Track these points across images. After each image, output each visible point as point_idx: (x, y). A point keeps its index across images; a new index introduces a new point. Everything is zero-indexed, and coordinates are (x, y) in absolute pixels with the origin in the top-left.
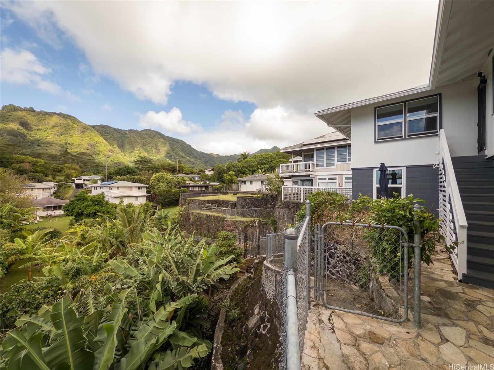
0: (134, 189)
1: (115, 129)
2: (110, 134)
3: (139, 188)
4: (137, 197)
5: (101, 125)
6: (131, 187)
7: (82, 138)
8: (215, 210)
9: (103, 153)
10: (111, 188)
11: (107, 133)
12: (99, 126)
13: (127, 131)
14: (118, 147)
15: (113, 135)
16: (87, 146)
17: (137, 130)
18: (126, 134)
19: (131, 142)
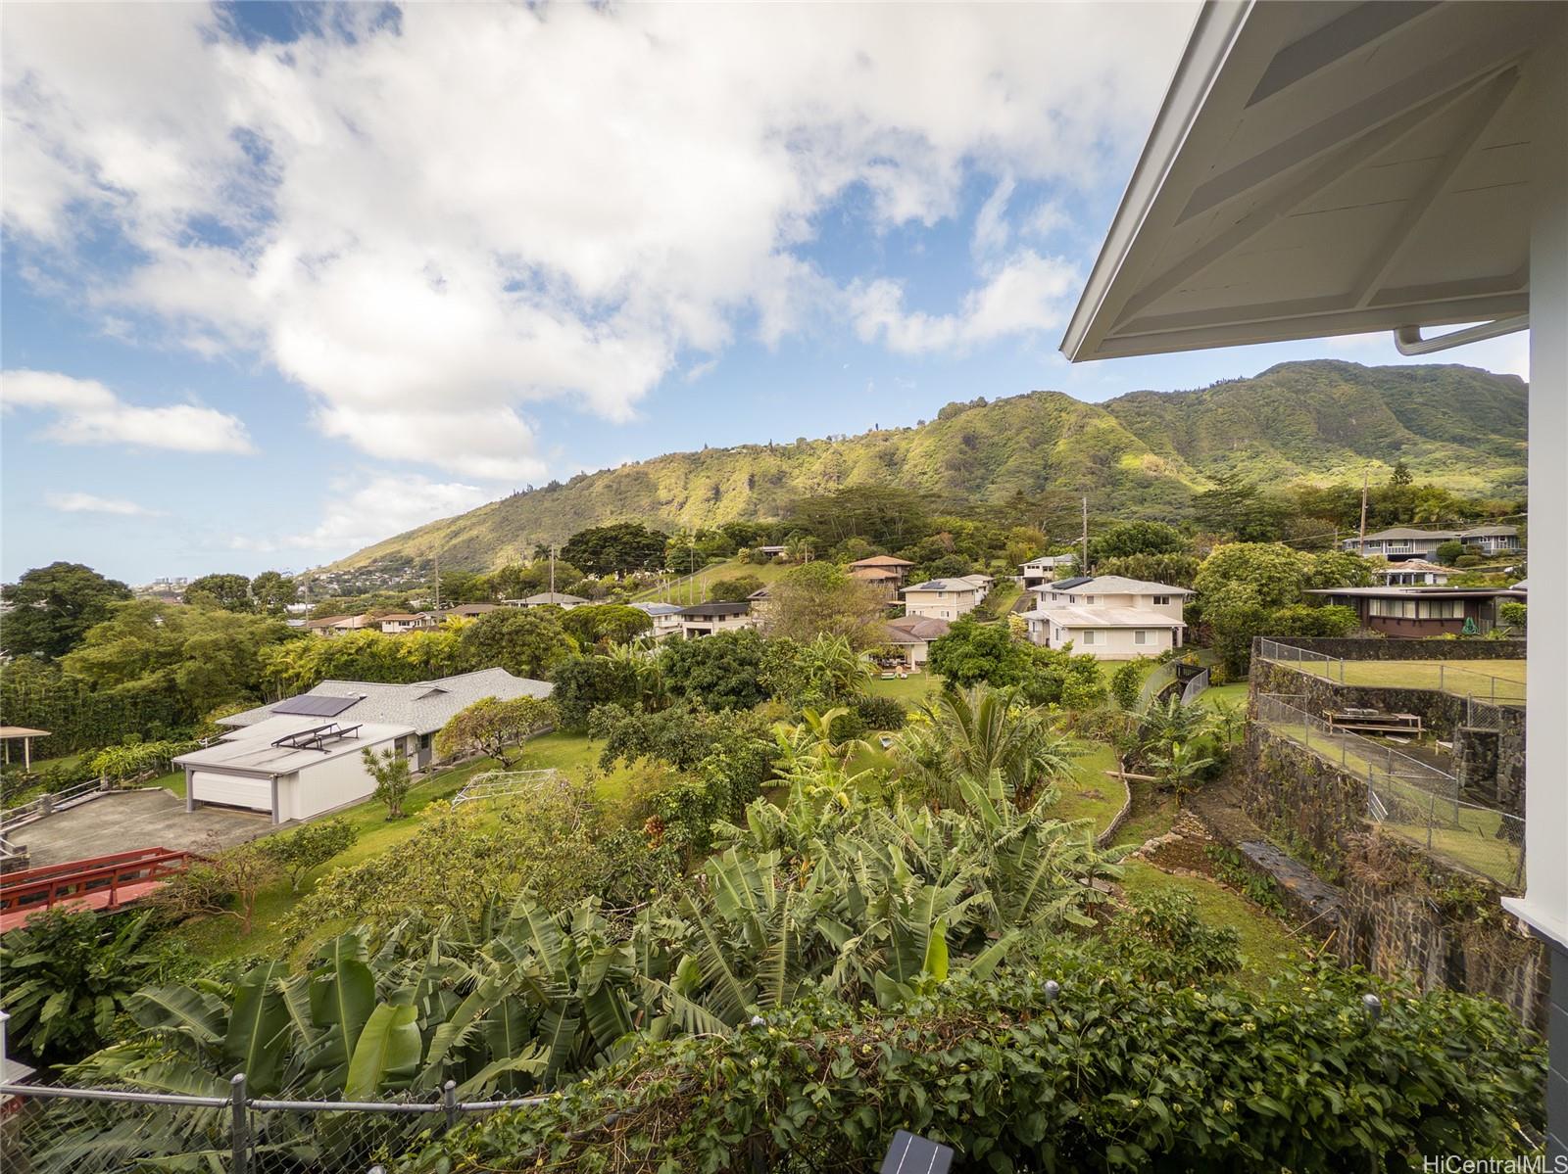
0: (1140, 602)
1: (1166, 394)
2: (1152, 414)
3: (1157, 599)
4: (1140, 631)
5: (1127, 395)
6: (1131, 597)
7: (1078, 446)
8: (1403, 741)
9: (1130, 477)
10: (1072, 599)
11: (1145, 415)
12: (1121, 399)
13: (1204, 390)
14: (1178, 450)
15: (1160, 417)
16: (1090, 464)
17: (1241, 380)
18: (1200, 403)
19: (1219, 425)
